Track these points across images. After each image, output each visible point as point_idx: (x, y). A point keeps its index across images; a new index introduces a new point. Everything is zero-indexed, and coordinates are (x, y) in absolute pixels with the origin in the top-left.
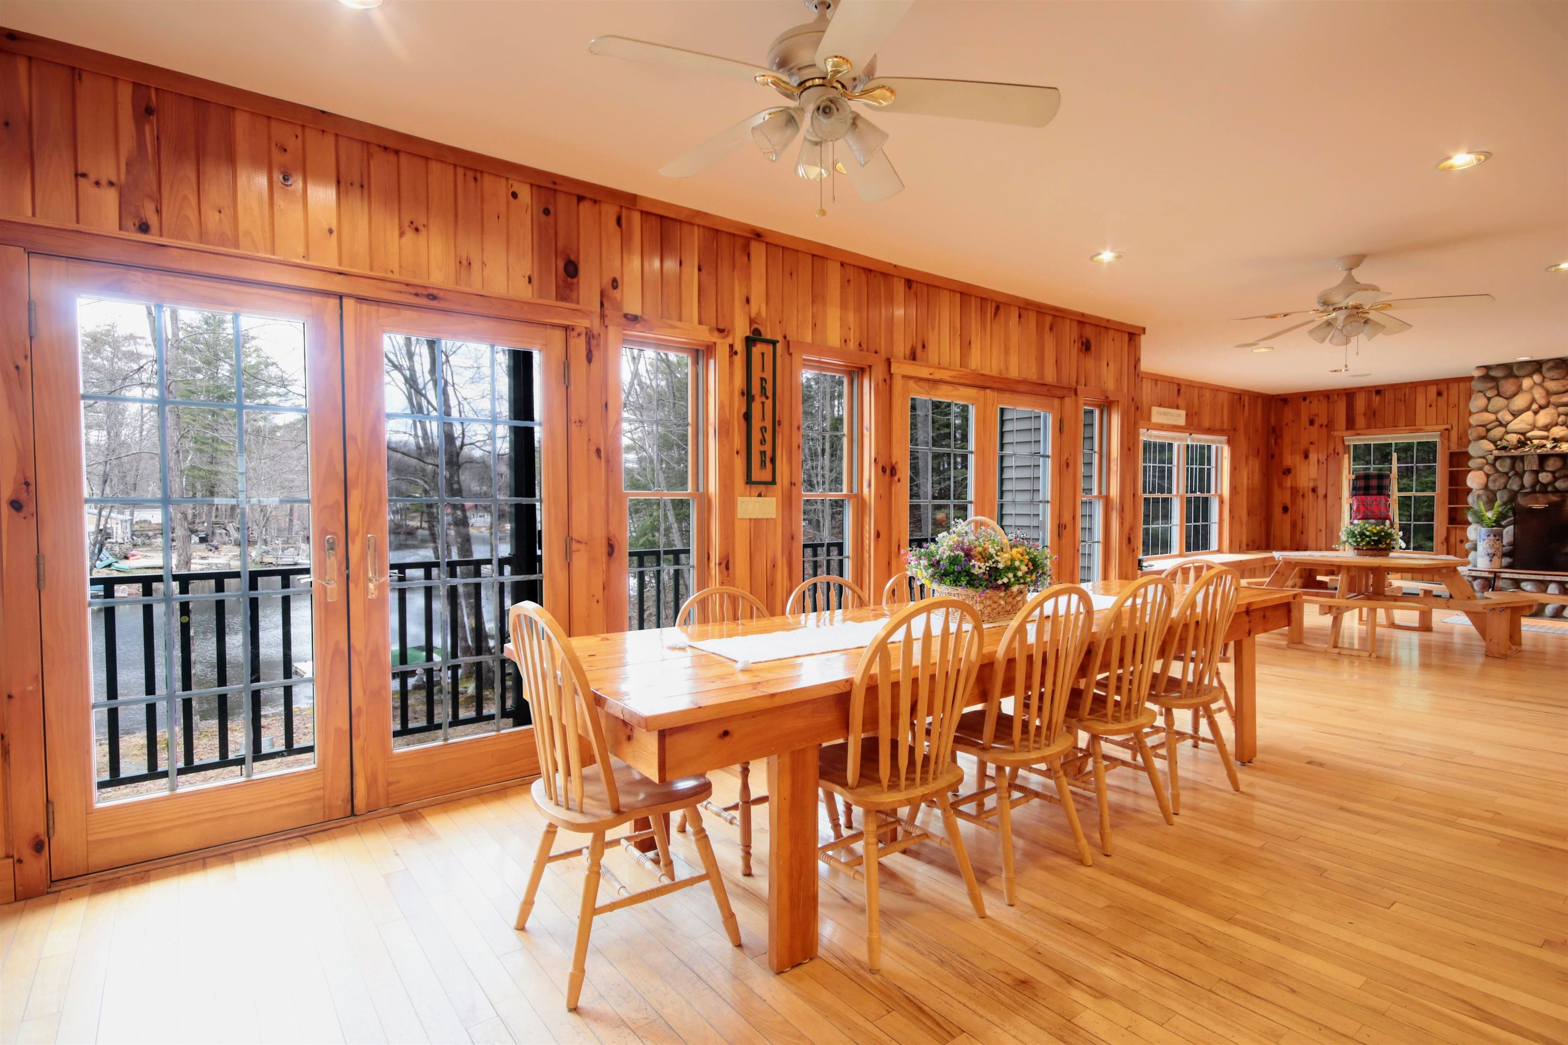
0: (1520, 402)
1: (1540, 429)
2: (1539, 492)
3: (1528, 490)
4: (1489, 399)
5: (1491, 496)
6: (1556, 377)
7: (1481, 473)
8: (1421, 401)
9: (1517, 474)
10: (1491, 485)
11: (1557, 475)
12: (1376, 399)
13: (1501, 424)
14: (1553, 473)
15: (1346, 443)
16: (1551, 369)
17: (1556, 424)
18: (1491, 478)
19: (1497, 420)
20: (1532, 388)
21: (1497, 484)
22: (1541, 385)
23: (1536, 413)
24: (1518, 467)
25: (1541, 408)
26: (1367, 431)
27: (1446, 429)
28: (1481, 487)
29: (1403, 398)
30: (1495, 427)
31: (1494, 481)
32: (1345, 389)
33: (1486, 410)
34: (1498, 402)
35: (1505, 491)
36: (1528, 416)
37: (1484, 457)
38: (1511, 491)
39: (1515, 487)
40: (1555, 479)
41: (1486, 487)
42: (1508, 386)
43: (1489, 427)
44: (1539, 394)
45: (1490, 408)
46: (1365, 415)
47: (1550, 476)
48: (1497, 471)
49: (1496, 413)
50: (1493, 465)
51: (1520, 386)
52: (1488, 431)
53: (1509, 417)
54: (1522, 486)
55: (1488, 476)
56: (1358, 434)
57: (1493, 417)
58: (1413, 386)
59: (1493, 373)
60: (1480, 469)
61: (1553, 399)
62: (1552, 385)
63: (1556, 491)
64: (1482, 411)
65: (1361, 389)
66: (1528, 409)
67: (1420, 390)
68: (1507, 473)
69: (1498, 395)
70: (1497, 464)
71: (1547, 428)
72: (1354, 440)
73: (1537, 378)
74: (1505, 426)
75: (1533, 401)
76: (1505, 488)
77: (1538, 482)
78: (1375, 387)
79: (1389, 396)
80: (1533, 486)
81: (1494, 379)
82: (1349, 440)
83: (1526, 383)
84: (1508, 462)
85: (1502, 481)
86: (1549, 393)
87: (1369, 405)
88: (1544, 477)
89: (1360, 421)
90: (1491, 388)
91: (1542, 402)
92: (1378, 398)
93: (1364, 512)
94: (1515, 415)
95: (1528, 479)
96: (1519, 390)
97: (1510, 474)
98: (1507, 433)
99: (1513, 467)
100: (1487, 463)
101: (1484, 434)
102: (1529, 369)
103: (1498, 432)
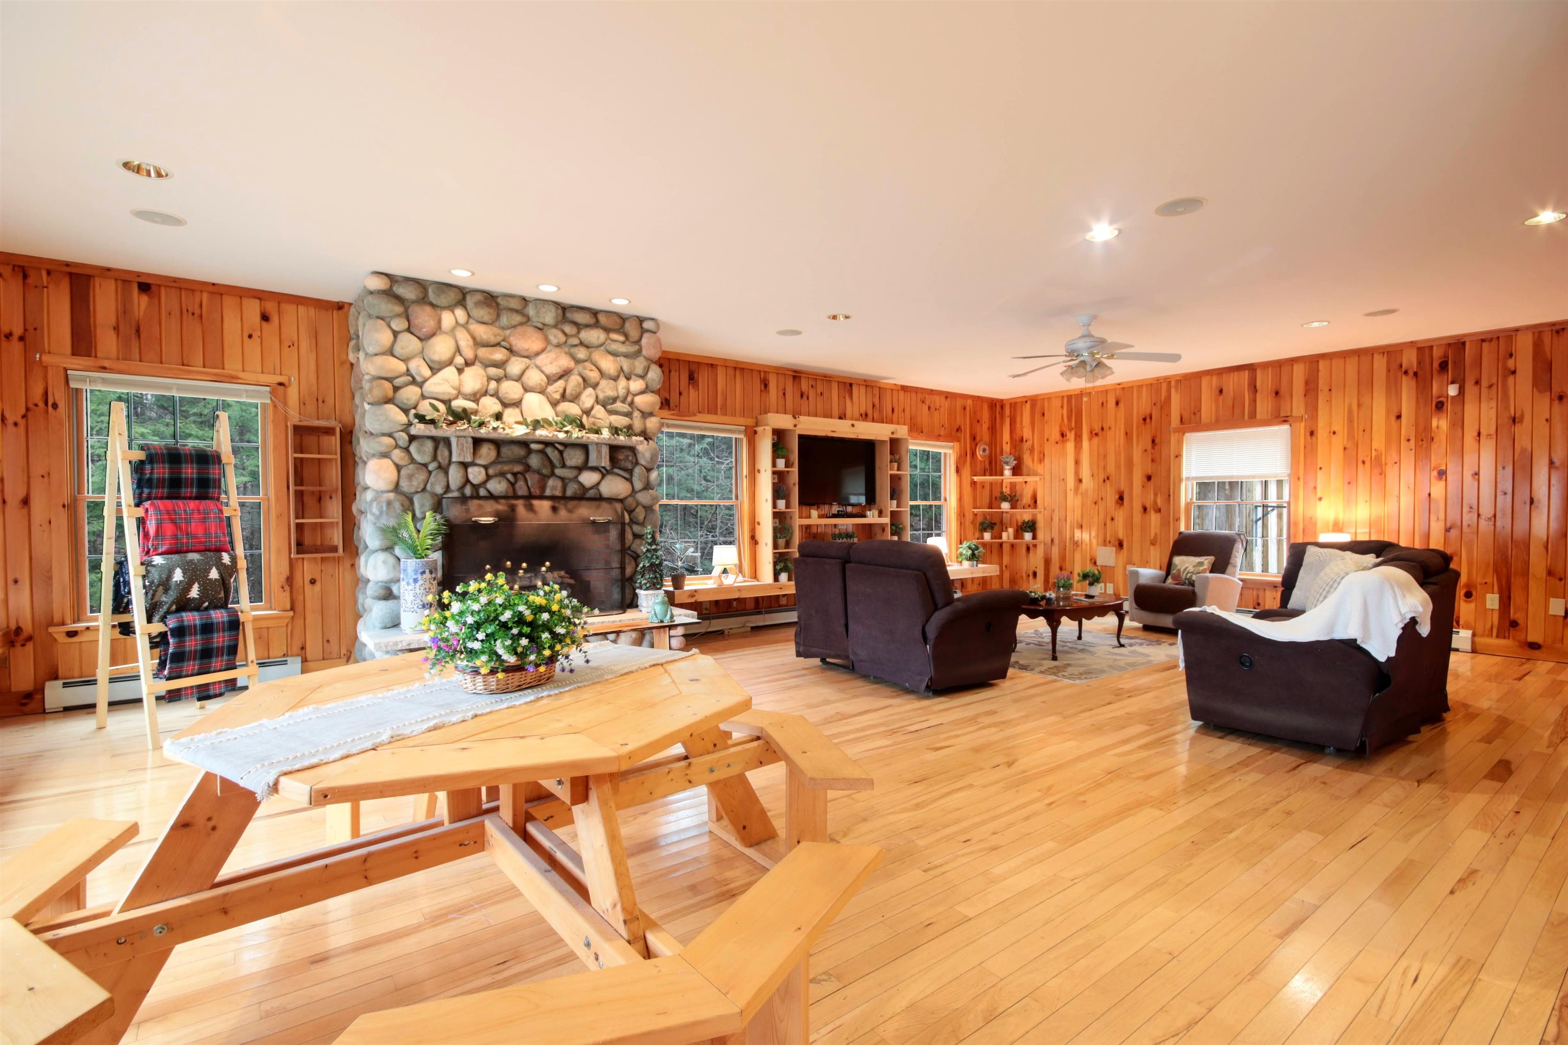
0: (441, 348)
1: (467, 397)
2: (472, 497)
3: (456, 494)
4: (395, 334)
5: (407, 503)
6: (486, 318)
7: (386, 462)
8: (232, 326)
9: (440, 467)
10: (405, 485)
11: (491, 471)
12: (141, 303)
13: (414, 382)
14: (486, 467)
15: (73, 385)
16: (478, 304)
17: (485, 393)
18: (404, 472)
19: (408, 373)
20: (453, 330)
21: (415, 483)
22: (465, 326)
23: (460, 371)
24: (443, 453)
25: (468, 364)
26: (123, 365)
27: (281, 384)
28: (391, 487)
29: (197, 312)
30: (407, 385)
31: (410, 477)
32: (68, 264)
33: (391, 352)
34: (408, 343)
35: (427, 495)
36: (449, 372)
37: (390, 435)
38: (434, 495)
39: (439, 490)
40: (489, 477)
41: (397, 488)
42: (423, 317)
43: (398, 382)
44: (465, 342)
45: (398, 350)
46: (116, 328)
47: (483, 471)
48: (413, 461)
49: (405, 360)
50: (407, 450)
51: (439, 322)
52: (396, 389)
53: (427, 372)
54: (448, 488)
55: (399, 468)
56: (104, 369)
57: (401, 367)
58: (219, 291)
59: (400, 290)
60: (385, 455)
61: (483, 352)
62: (483, 332)
63: (491, 497)
64: (383, 354)
65: (106, 272)
66: (450, 362)
67: (229, 301)
68: (425, 465)
69: (409, 330)
70: (413, 449)
71: (475, 397)
72: (92, 381)
73: (460, 313)
74: (421, 385)
75: (458, 350)
76: (424, 489)
77: (467, 481)
78: (139, 274)
79: (168, 300)
80: (461, 488)
81: (399, 299)
82: (83, 380)
83: (447, 319)
84: (429, 445)
85: (421, 476)
86: (478, 343)
87: (124, 311)
88: (476, 475)
89: (107, 342)
90: (398, 315)
91: (469, 354)
92: (144, 299)
93: (175, 537)
94: (435, 369)
95: (455, 476)
96: (437, 330)
97: (431, 467)
98: (423, 397)
99: (435, 458)
100: (397, 446)
101: (390, 393)
102: (452, 296)
103: (410, 394)
